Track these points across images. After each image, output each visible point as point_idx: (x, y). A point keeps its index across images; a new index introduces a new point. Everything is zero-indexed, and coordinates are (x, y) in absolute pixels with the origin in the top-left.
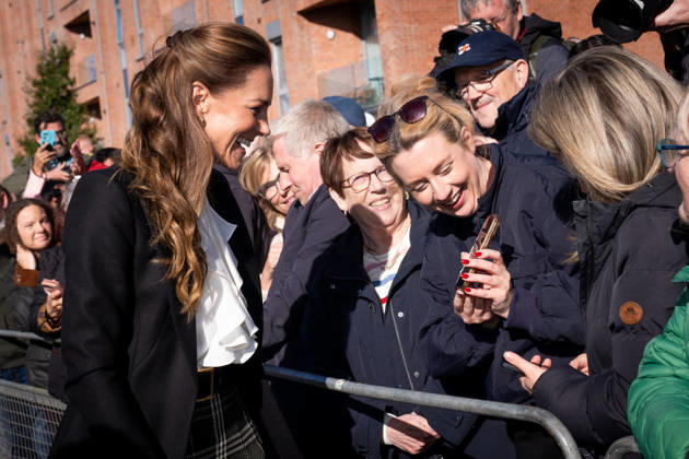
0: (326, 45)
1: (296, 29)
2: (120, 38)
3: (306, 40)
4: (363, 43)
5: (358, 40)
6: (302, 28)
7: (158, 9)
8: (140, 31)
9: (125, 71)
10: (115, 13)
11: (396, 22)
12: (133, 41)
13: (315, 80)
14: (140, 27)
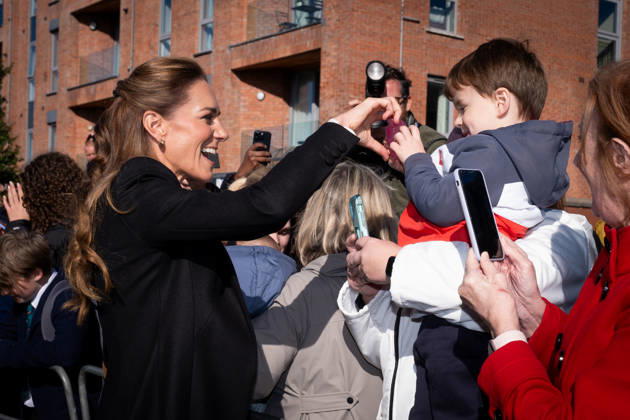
0: (255, 104)
1: (228, 85)
2: (30, 73)
3: (236, 97)
4: (291, 109)
5: (286, 106)
6: (234, 85)
7: (77, 51)
8: (54, 69)
9: (31, 104)
10: (29, 50)
11: (342, 91)
12: (46, 75)
13: (239, 135)
14: (55, 65)
